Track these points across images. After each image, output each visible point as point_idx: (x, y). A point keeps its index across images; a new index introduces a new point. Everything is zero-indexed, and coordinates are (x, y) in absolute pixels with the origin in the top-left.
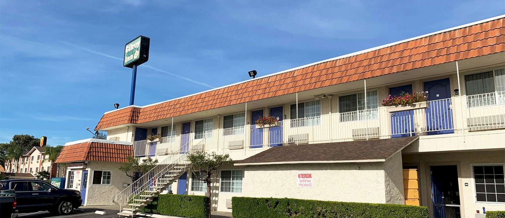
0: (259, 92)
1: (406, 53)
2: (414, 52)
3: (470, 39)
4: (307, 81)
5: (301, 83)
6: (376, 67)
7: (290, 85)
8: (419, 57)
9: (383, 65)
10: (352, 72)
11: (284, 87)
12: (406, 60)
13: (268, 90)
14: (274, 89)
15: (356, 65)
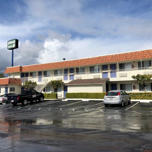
0: (68, 65)
1: (107, 58)
2: (109, 58)
3: (121, 56)
4: (82, 63)
5: (80, 63)
6: (100, 61)
7: (77, 64)
8: (110, 60)
9: (102, 61)
10: (94, 61)
11: (75, 64)
12: (107, 60)
13: (70, 64)
14: (72, 64)
15: (95, 60)
